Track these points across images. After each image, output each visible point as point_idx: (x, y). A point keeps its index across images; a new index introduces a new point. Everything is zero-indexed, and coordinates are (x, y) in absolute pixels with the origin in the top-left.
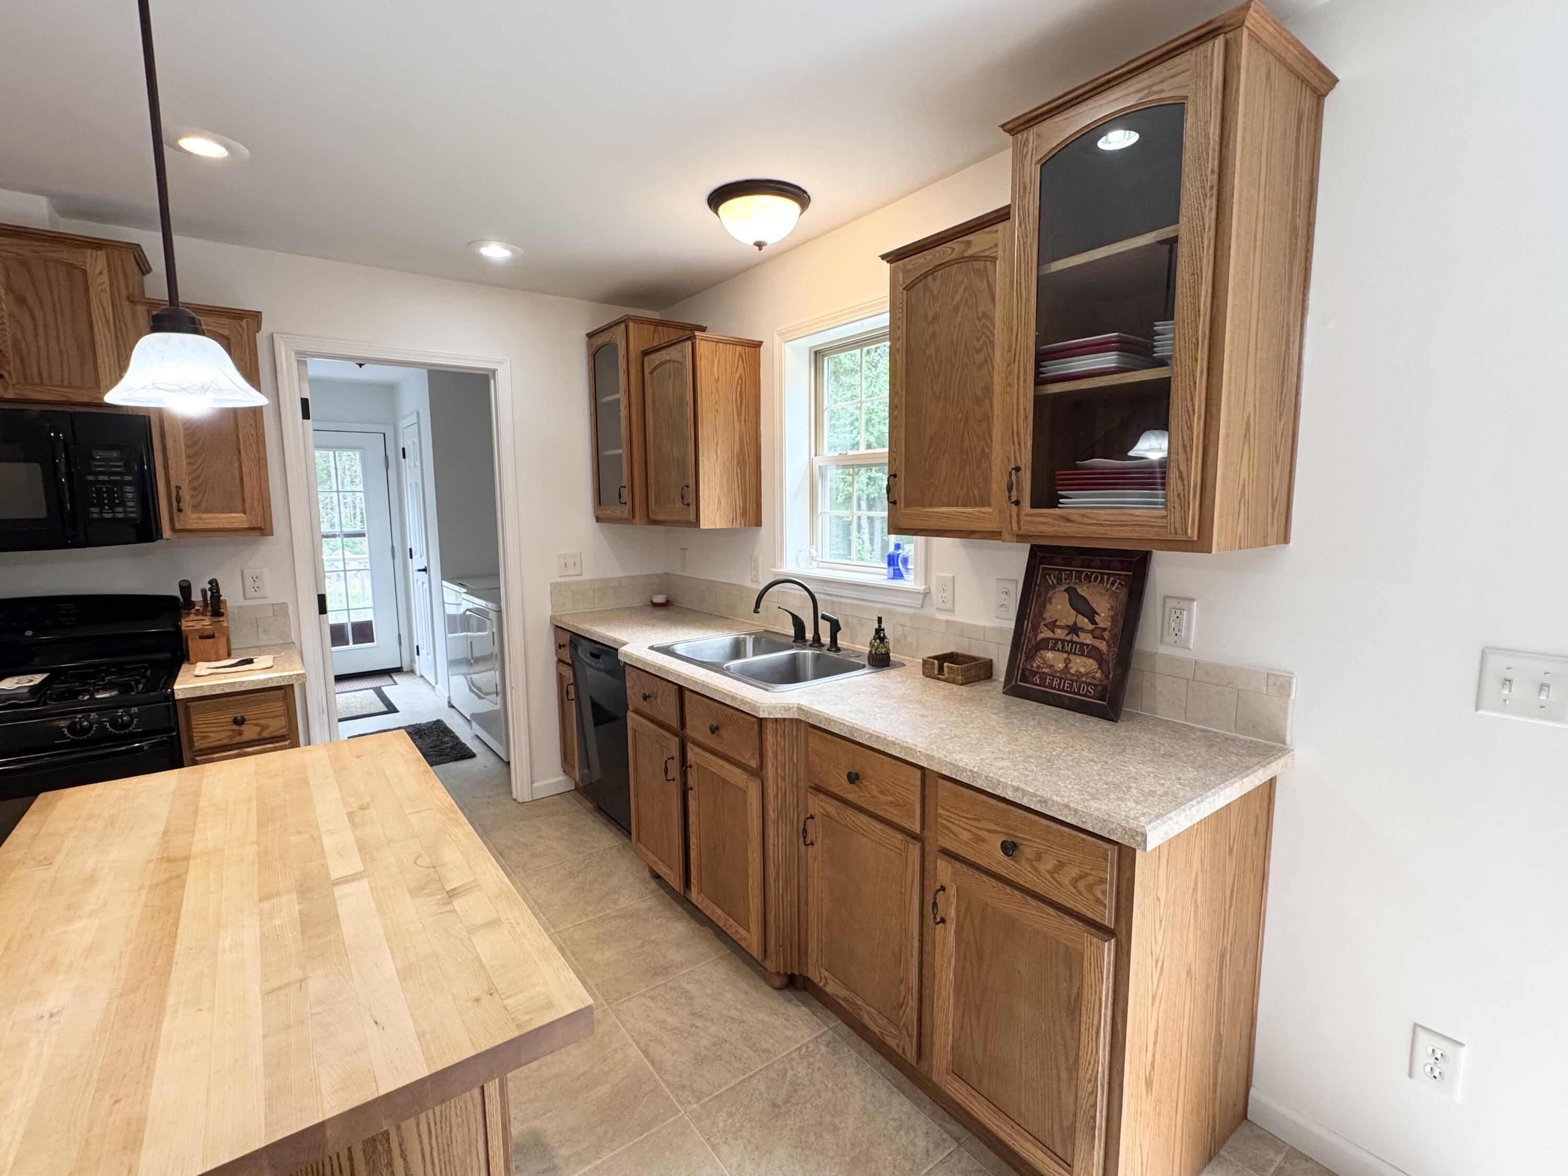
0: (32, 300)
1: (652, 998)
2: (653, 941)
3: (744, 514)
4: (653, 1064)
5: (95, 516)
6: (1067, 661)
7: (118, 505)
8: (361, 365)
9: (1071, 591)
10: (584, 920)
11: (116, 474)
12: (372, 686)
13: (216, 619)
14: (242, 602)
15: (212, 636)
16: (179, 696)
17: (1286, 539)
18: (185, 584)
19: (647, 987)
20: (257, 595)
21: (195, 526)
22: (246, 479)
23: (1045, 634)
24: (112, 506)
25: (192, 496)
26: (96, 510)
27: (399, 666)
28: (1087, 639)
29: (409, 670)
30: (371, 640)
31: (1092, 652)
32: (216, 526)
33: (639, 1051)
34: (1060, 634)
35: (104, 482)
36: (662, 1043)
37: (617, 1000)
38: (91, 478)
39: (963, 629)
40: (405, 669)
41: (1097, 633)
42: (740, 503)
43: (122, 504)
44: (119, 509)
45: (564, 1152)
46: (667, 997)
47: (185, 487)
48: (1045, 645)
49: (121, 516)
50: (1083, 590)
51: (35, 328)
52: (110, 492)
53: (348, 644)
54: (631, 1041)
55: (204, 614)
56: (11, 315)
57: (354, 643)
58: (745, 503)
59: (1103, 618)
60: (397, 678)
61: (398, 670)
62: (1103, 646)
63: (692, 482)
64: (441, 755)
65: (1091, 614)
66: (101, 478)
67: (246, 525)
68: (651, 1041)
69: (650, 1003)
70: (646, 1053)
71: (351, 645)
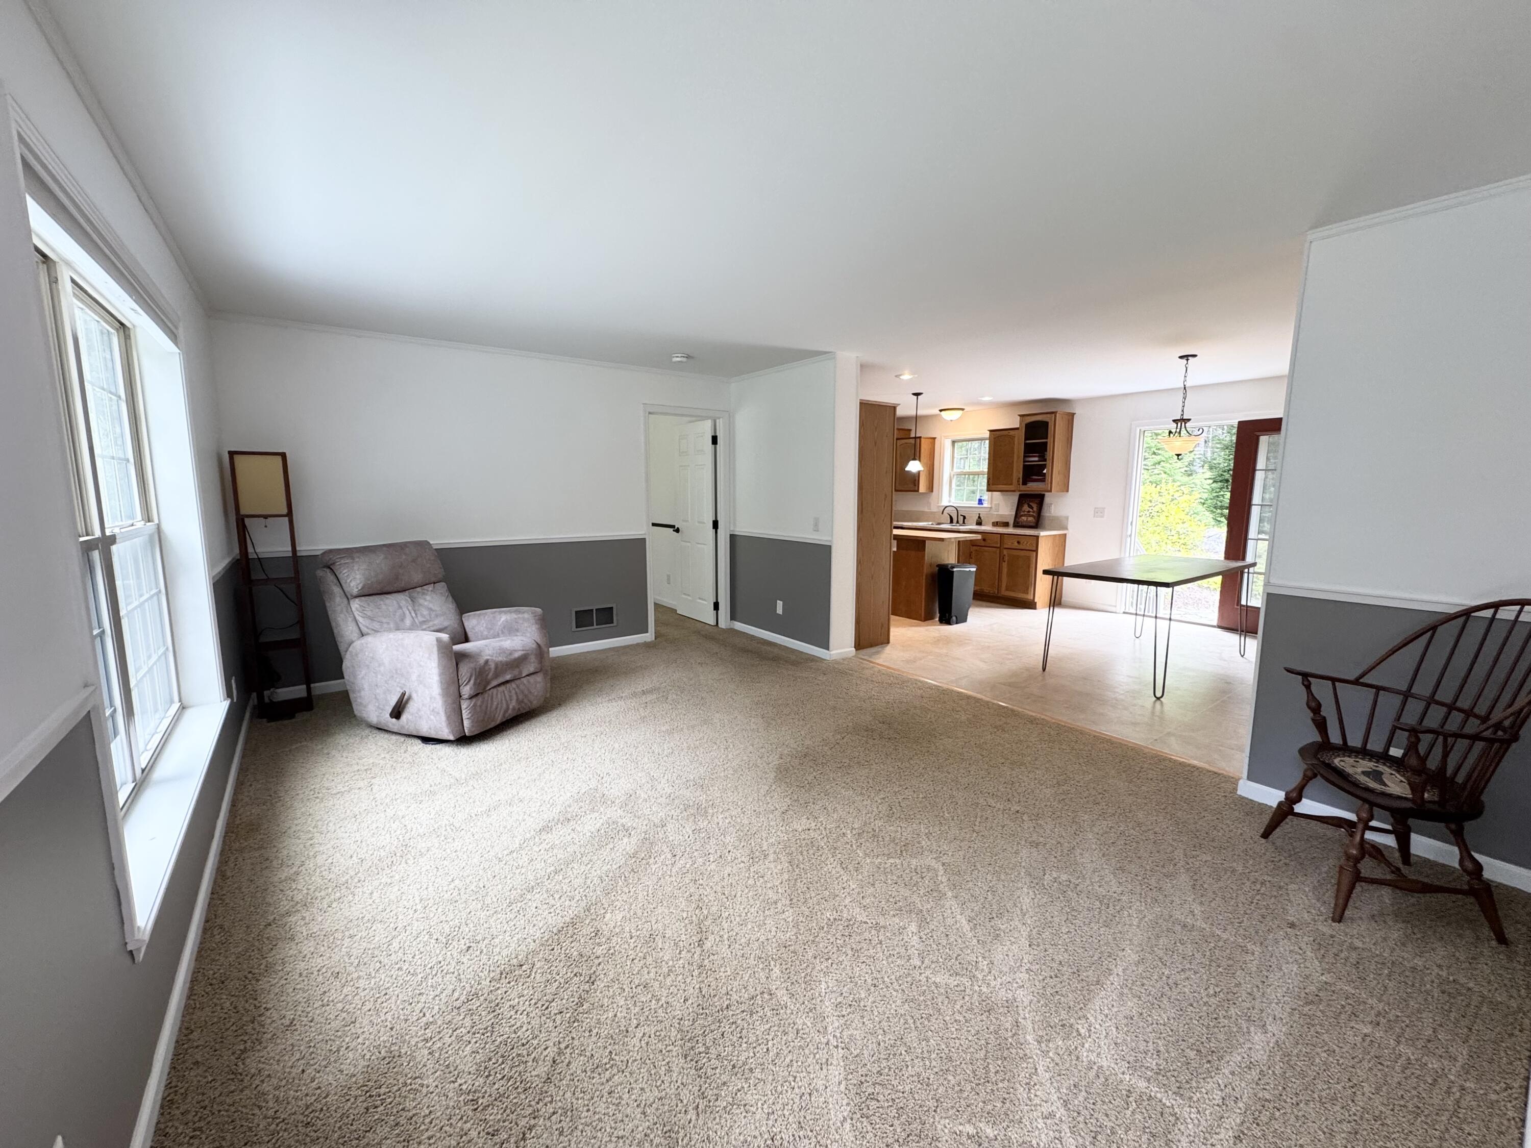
3: (930, 488)
6: (1026, 518)
9: (1027, 504)
17: (1067, 491)
23: (1022, 513)
28: (1031, 513)
31: (1032, 516)
34: (1025, 513)
39: (1001, 516)
48: (1022, 516)
50: (1030, 503)
59: (1035, 509)
62: (1034, 514)
65: (1032, 508)
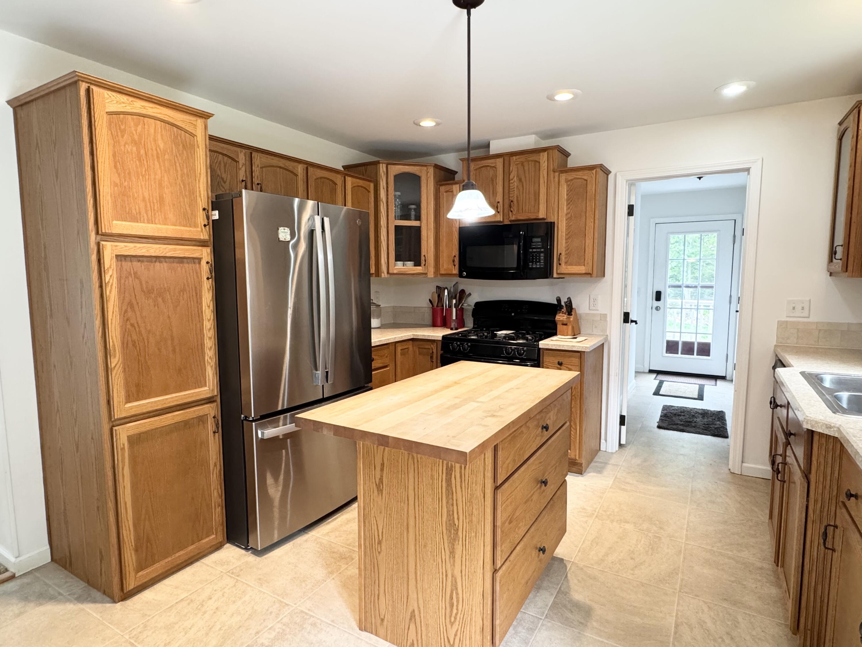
0: (523, 180)
1: (709, 607)
2: (743, 585)
4: (675, 633)
5: (530, 266)
7: (538, 262)
8: (700, 178)
10: (709, 547)
11: (538, 248)
12: (698, 383)
13: (569, 316)
14: (588, 311)
15: (566, 325)
16: (540, 346)
18: (558, 299)
19: (713, 601)
20: (594, 308)
21: (565, 272)
22: (587, 249)
24: (536, 262)
25: (565, 258)
26: (530, 264)
27: (724, 375)
29: (731, 379)
30: (708, 355)
32: (573, 272)
33: (674, 621)
35: (535, 252)
36: (691, 630)
37: (686, 593)
38: (531, 250)
40: (728, 378)
43: (539, 262)
44: (538, 264)
45: (595, 624)
46: (721, 615)
47: (563, 253)
49: (538, 266)
51: (523, 189)
52: (536, 256)
53: (693, 354)
54: (675, 614)
55: (565, 314)
56: (517, 186)
57: (697, 355)
60: (719, 382)
61: (723, 378)
64: (706, 430)
66: (534, 250)
67: (584, 272)
68: (686, 624)
69: (706, 609)
70: (677, 626)
71: (695, 356)
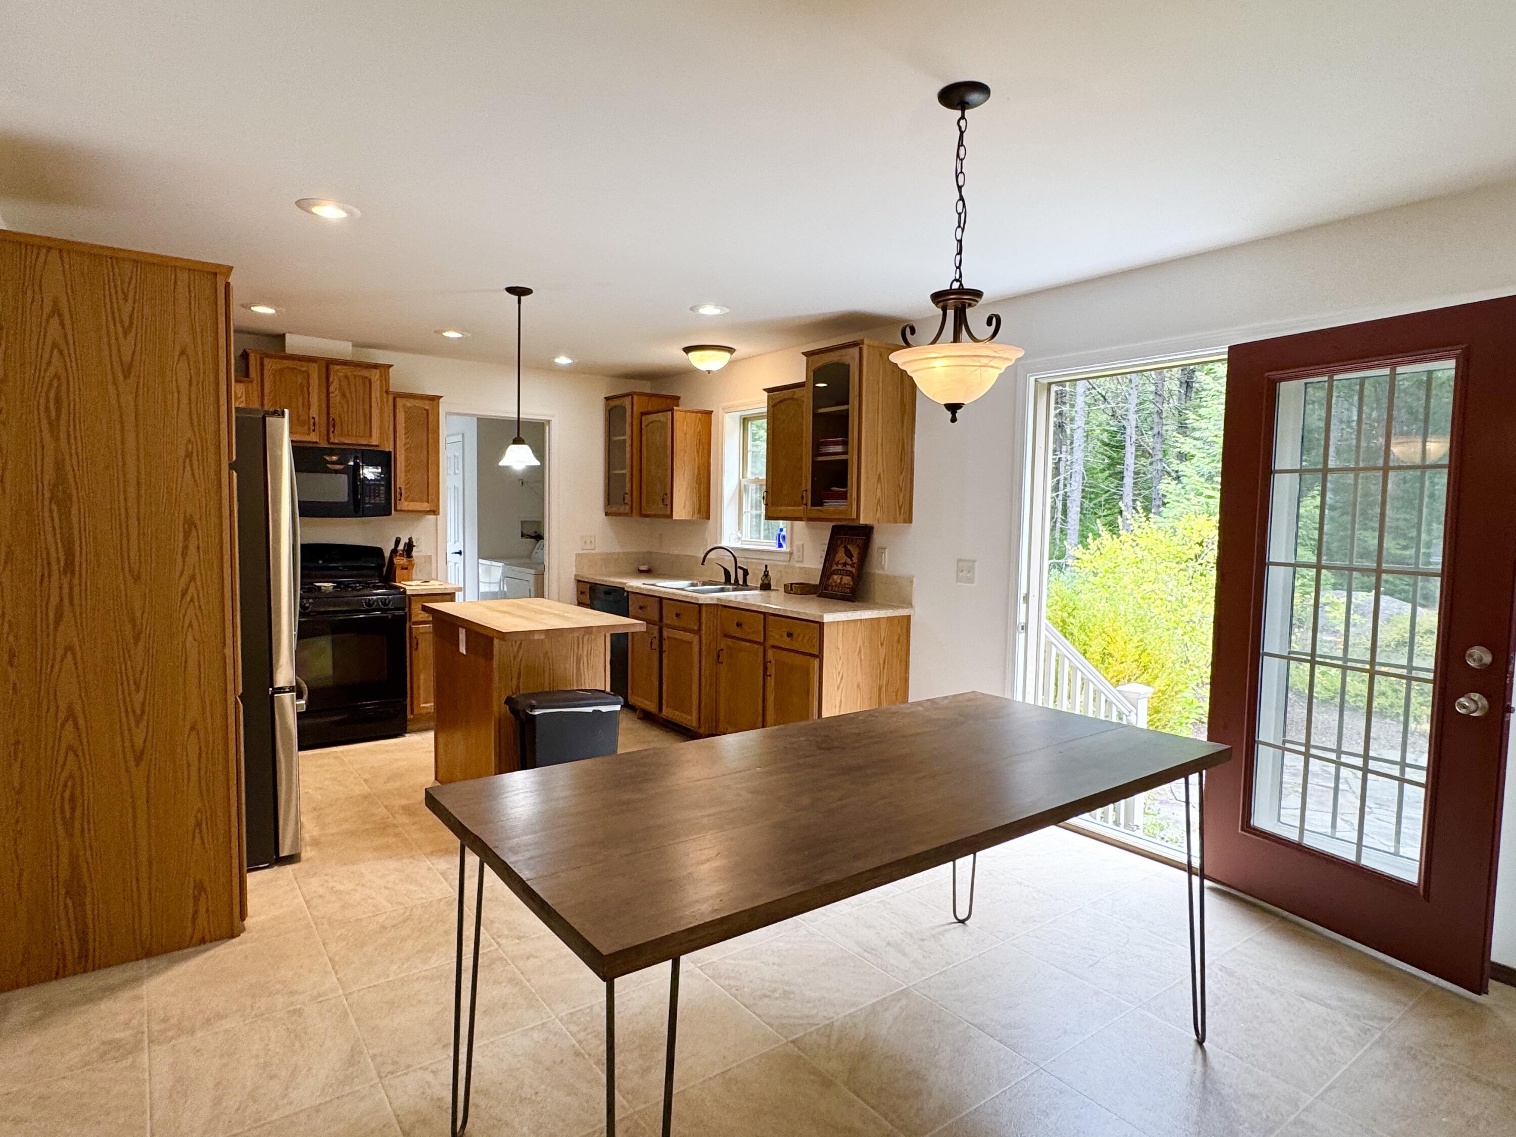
3: (699, 511)
5: (367, 501)
6: (841, 579)
7: (377, 496)
9: (846, 547)
13: (410, 561)
15: (406, 569)
16: (408, 593)
17: (909, 519)
18: (397, 541)
21: (406, 509)
22: (430, 485)
23: (835, 567)
24: (375, 497)
25: (406, 493)
26: (367, 498)
28: (849, 568)
31: (849, 573)
32: (415, 509)
34: (840, 567)
39: (807, 571)
41: (852, 565)
42: (697, 506)
43: (379, 496)
44: (377, 499)
47: (404, 489)
48: (835, 572)
49: (376, 502)
50: (849, 547)
51: (348, 407)
52: (374, 489)
55: (405, 556)
56: (340, 402)
58: (700, 506)
59: (855, 560)
62: (854, 570)
63: (669, 491)
65: (851, 558)
67: (427, 509)
